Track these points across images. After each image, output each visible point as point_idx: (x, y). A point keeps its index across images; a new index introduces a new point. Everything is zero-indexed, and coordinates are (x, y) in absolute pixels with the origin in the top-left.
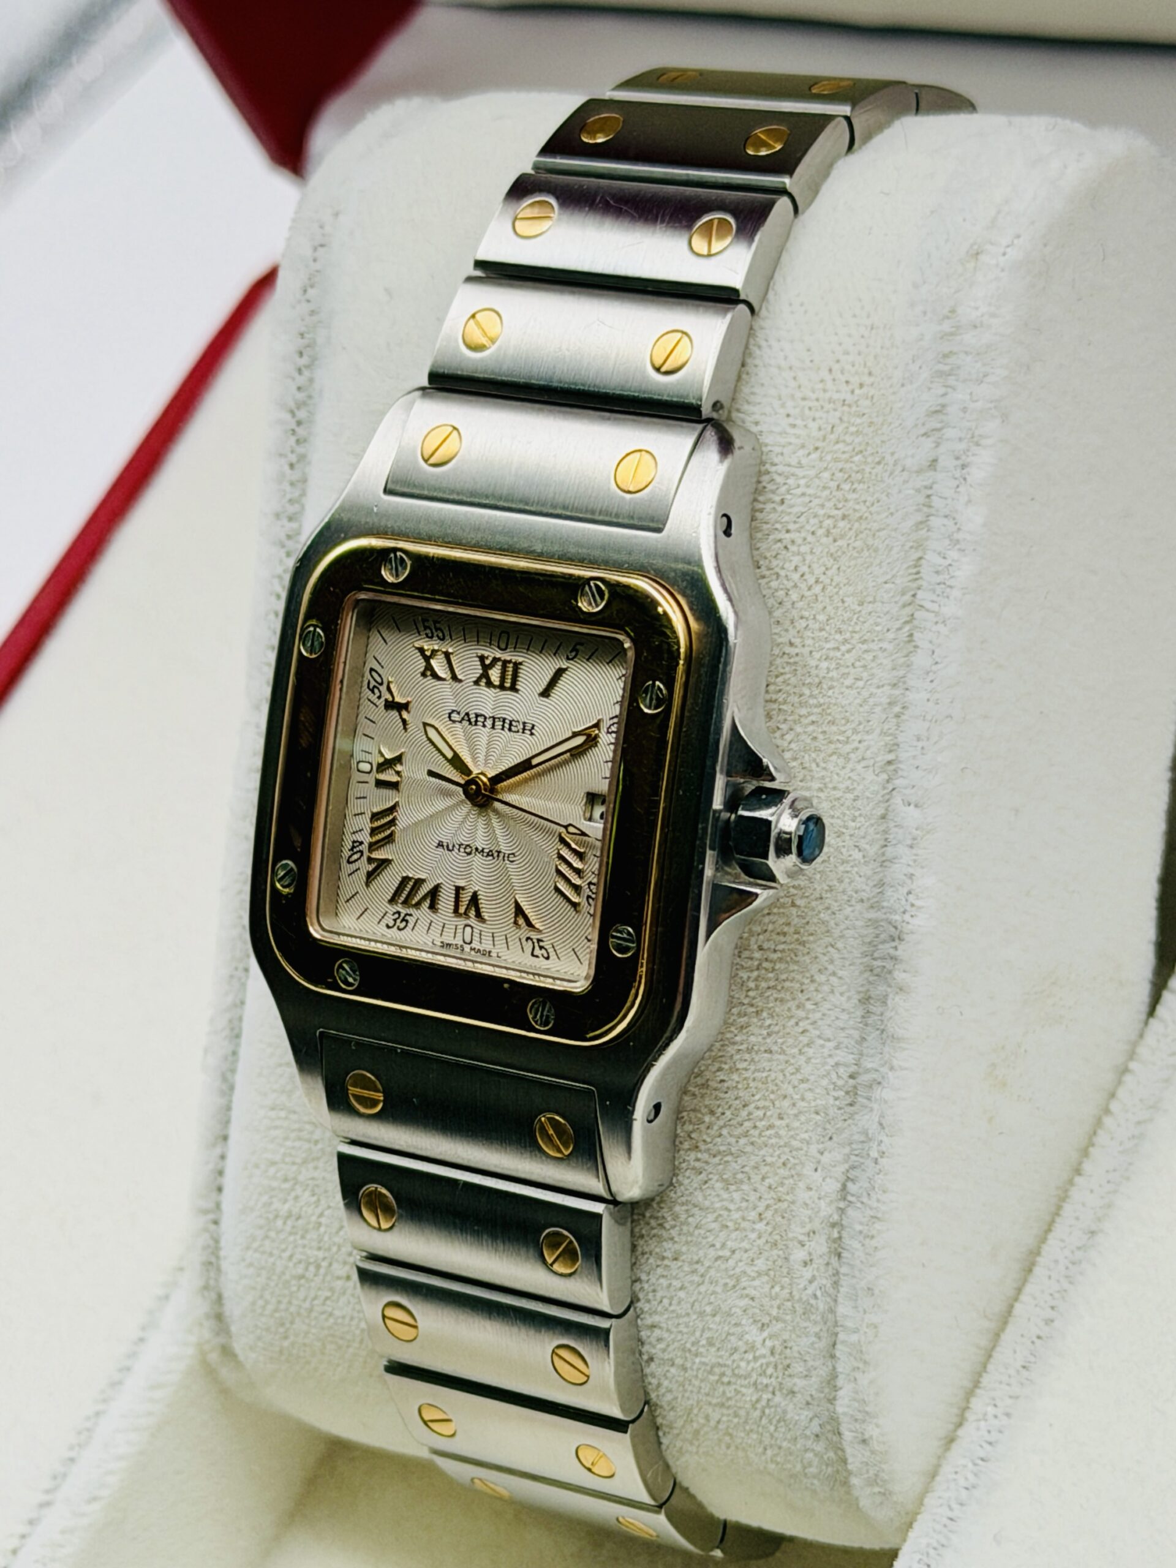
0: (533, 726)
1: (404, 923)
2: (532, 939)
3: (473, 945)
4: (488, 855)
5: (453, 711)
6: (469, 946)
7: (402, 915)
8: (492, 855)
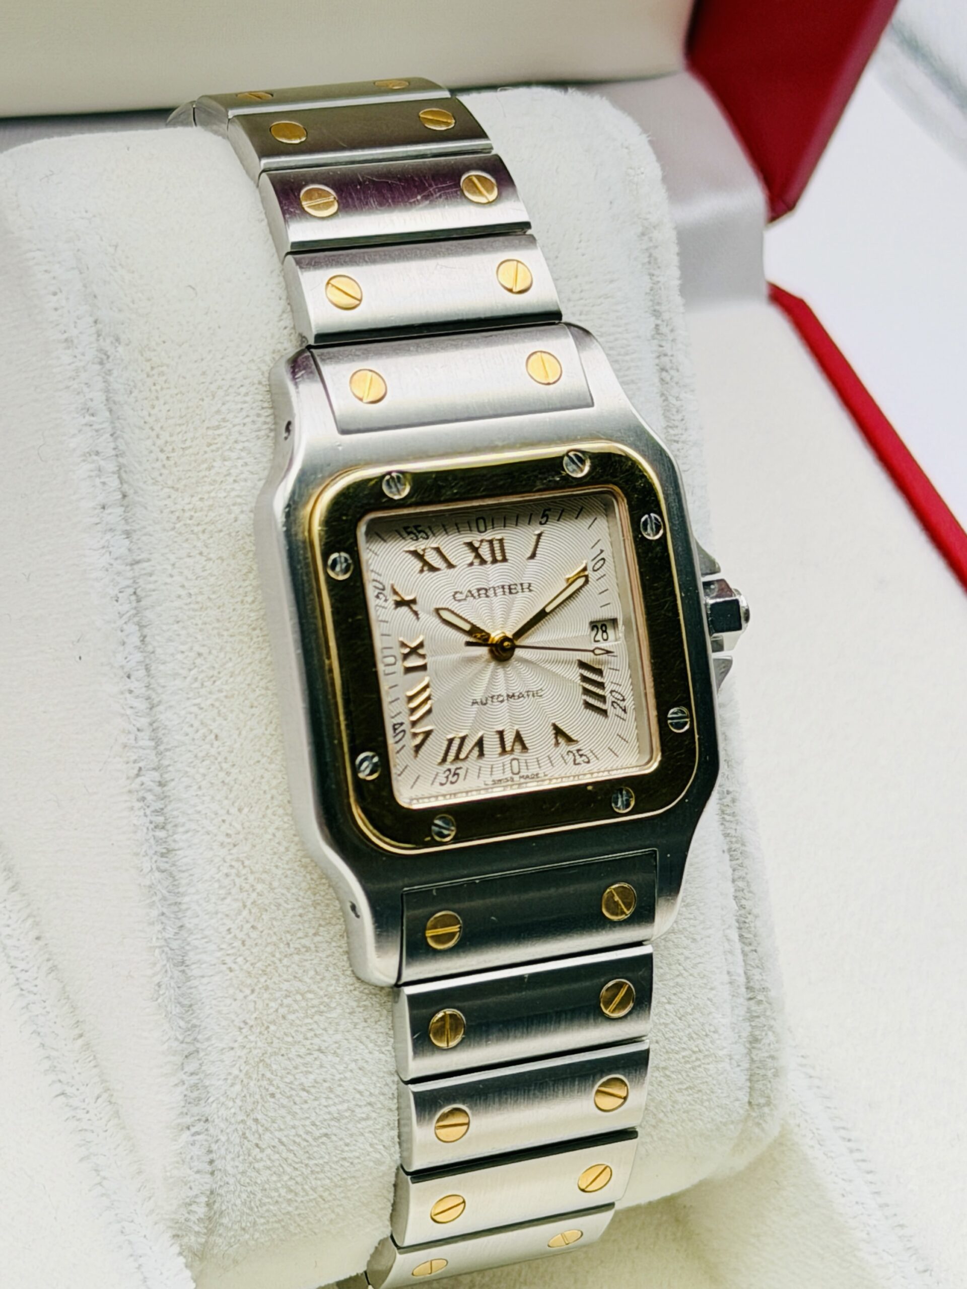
0: (530, 585)
1: (456, 777)
2: (571, 752)
3: (521, 774)
4: (519, 697)
5: (456, 593)
6: (518, 776)
7: (453, 771)
8: (523, 696)
